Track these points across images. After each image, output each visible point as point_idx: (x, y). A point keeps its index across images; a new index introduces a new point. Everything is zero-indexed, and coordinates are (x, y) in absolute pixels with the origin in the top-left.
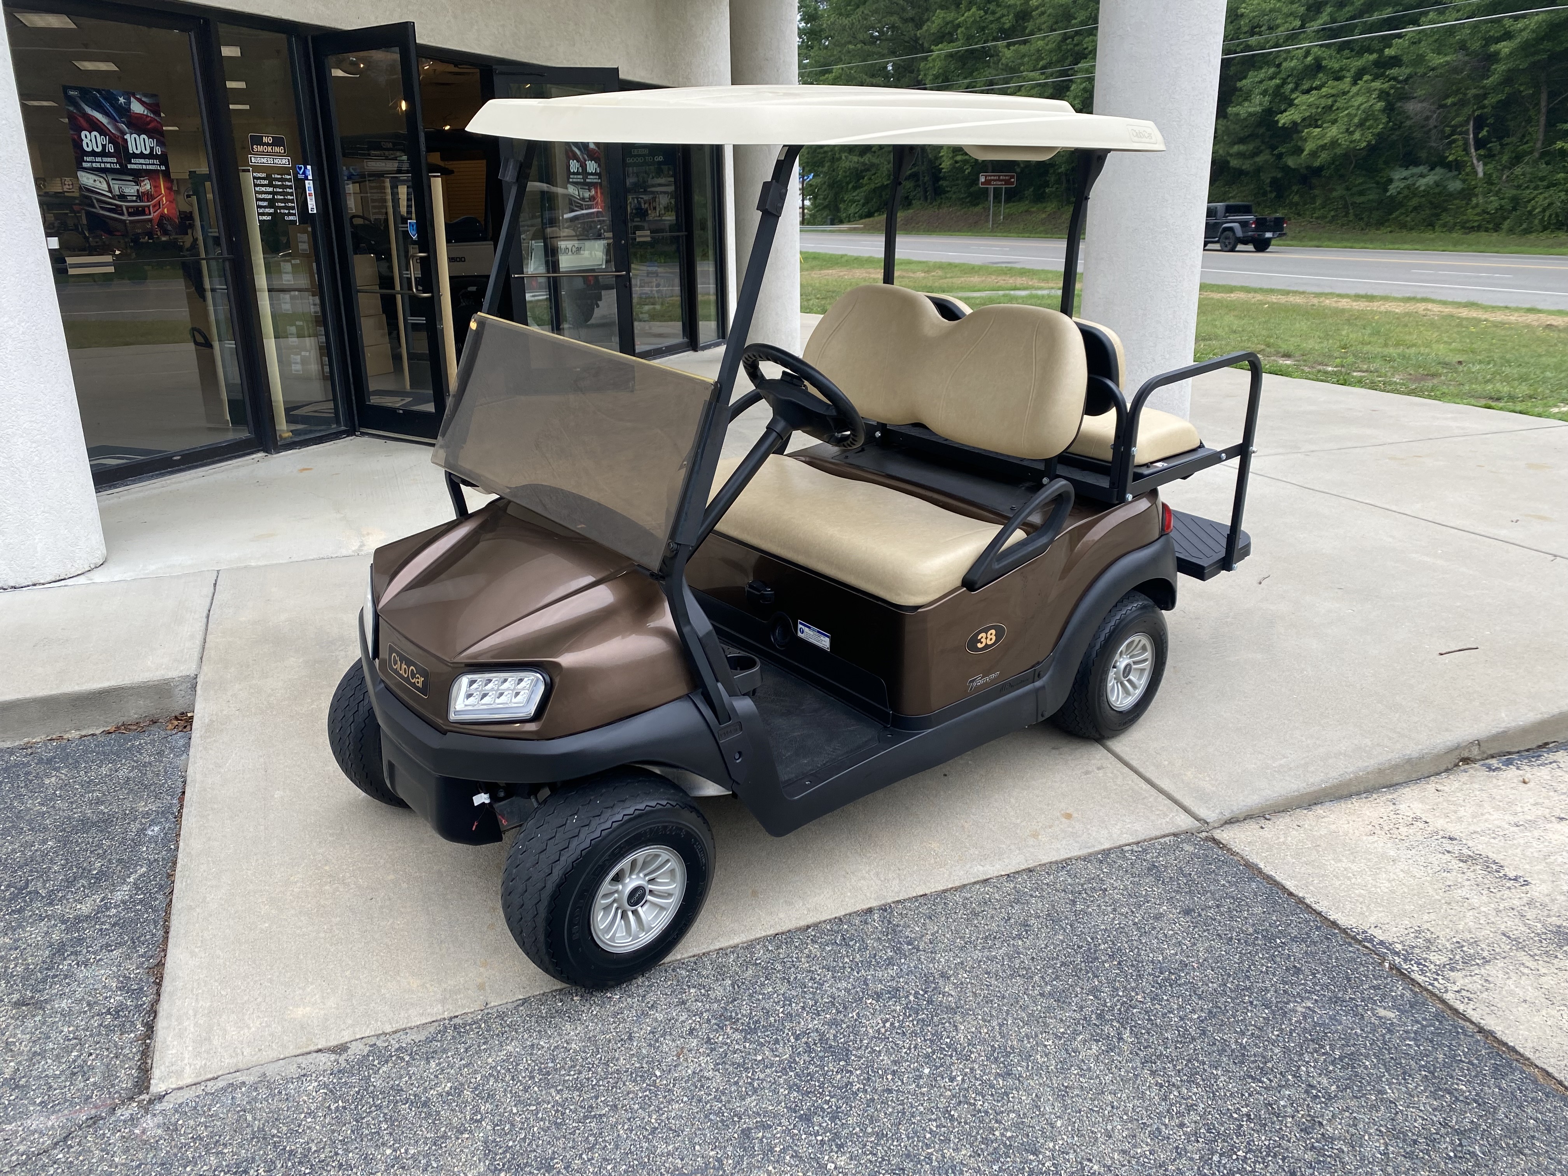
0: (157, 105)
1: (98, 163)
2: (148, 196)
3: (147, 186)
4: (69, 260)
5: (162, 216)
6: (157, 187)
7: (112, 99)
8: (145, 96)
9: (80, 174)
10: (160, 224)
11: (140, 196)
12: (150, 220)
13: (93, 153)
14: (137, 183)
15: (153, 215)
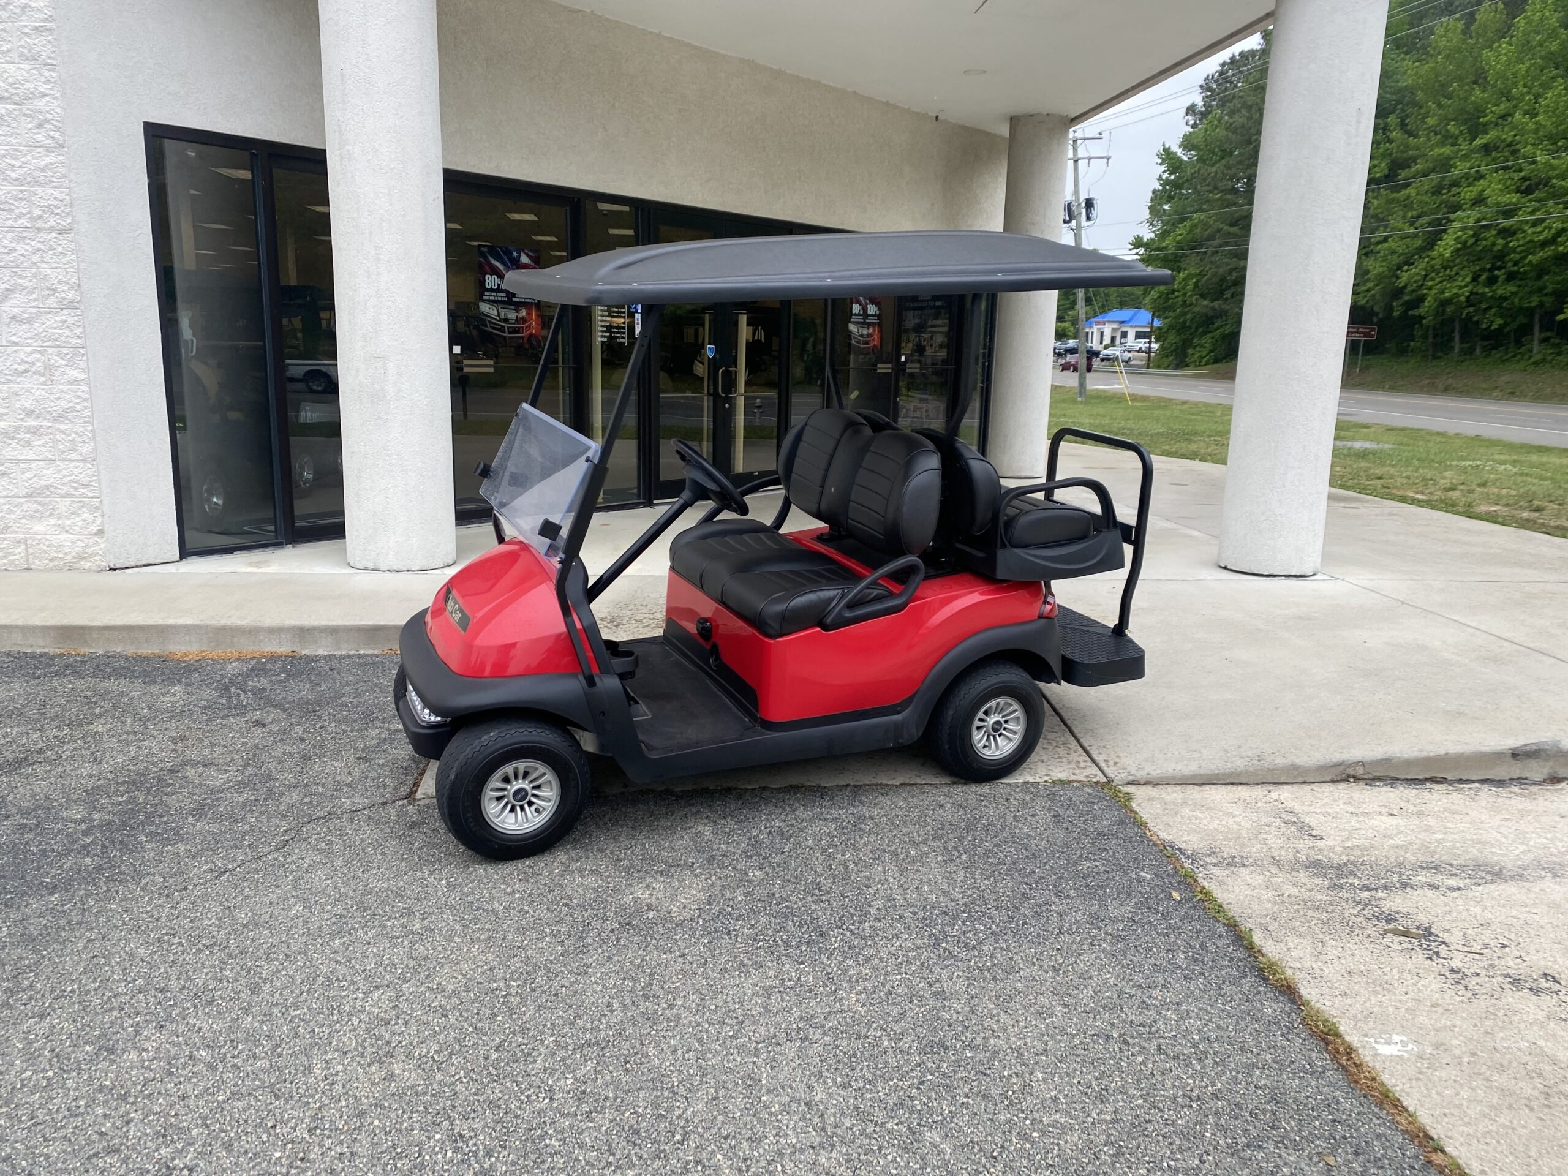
0: (538, 258)
1: (493, 296)
2: (523, 320)
3: (523, 313)
4: (466, 362)
5: (531, 335)
6: (530, 314)
7: (508, 253)
8: (531, 251)
9: (481, 304)
10: (529, 340)
11: (517, 321)
12: (523, 338)
13: (492, 290)
14: (517, 311)
15: (525, 334)
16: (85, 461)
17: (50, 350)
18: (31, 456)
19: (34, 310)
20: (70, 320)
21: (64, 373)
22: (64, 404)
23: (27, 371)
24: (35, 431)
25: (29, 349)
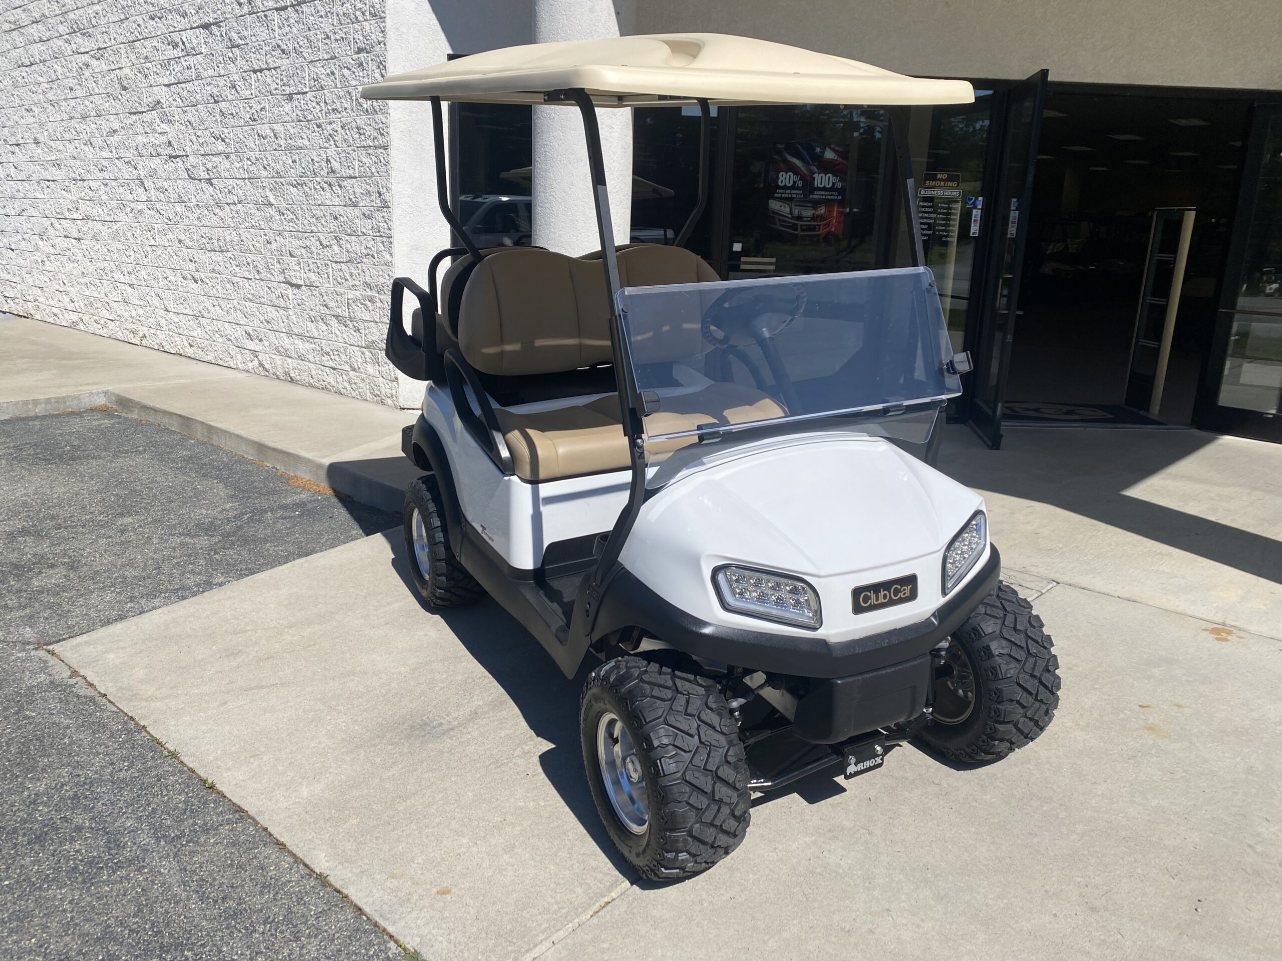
0: (847, 152)
1: (786, 194)
2: (821, 218)
3: (822, 210)
4: (743, 259)
5: (829, 233)
7: (810, 149)
8: (839, 146)
9: (770, 201)
10: (826, 239)
11: (814, 218)
12: (818, 235)
13: (785, 187)
14: (815, 209)
15: (821, 232)
17: (379, 239)
18: (368, 318)
19: (371, 209)
20: (387, 215)
21: (383, 257)
22: (382, 280)
23: (368, 254)
24: (370, 299)
25: (369, 238)
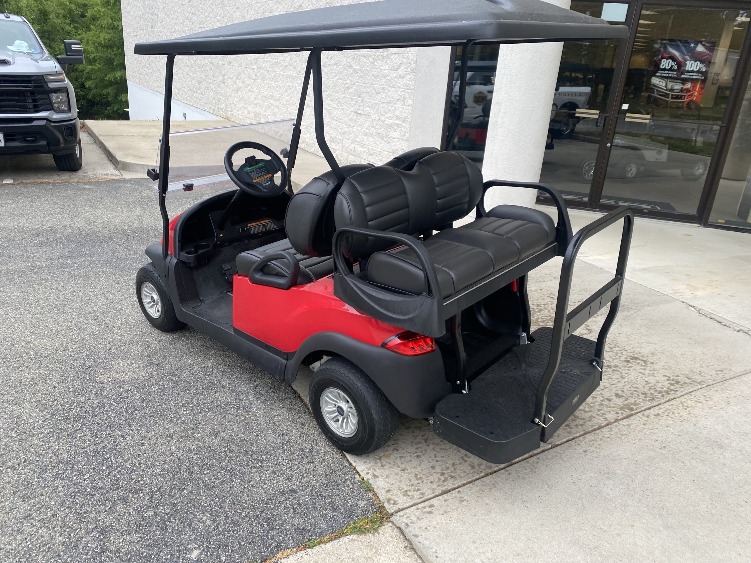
1: (665, 74)
2: (688, 90)
3: (688, 86)
4: (628, 115)
5: (691, 101)
7: (687, 44)
8: (708, 43)
9: (653, 78)
10: (688, 104)
13: (665, 69)
14: (683, 84)
16: (406, 141)
17: (406, 91)
18: (395, 136)
19: (405, 73)
20: (413, 77)
21: (408, 101)
22: (405, 115)
23: (399, 99)
24: (397, 125)
25: (401, 90)
